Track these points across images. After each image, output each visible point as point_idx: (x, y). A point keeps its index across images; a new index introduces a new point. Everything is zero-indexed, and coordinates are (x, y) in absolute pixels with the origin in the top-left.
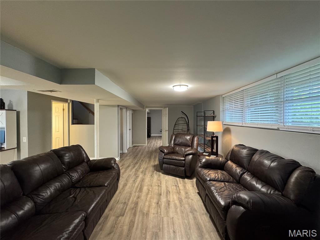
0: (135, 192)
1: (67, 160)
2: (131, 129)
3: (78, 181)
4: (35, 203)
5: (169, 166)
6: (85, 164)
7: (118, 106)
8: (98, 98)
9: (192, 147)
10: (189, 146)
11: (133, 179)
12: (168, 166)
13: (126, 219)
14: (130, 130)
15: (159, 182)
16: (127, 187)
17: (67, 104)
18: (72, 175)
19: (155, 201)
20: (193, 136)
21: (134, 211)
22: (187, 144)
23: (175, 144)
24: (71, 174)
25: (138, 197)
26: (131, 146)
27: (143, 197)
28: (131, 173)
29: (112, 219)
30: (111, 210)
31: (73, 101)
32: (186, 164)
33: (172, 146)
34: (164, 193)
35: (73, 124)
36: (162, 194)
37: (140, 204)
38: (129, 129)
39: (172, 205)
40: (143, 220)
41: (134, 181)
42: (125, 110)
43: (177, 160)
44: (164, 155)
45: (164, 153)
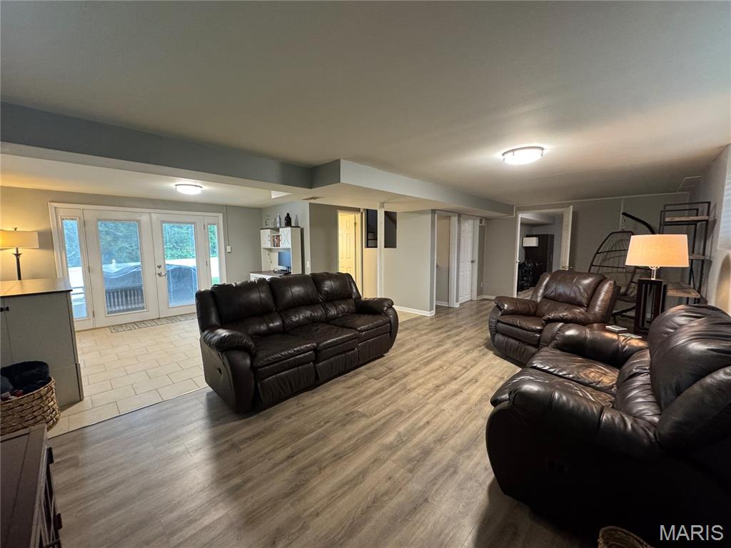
0: (417, 363)
1: (326, 289)
2: (477, 261)
3: (334, 318)
4: (283, 322)
5: (506, 339)
6: (351, 301)
7: (433, 211)
8: (382, 201)
9: (587, 307)
10: (580, 305)
11: (430, 347)
12: (503, 338)
13: (378, 385)
14: (472, 262)
15: (473, 363)
16: (411, 353)
17: (359, 215)
18: (330, 308)
19: (437, 382)
20: (598, 280)
21: (394, 381)
22: (575, 299)
23: (545, 297)
24: (327, 307)
25: (415, 370)
26: (475, 298)
27: (421, 372)
28: (432, 338)
29: (362, 377)
30: (368, 369)
31: (367, 210)
32: (541, 340)
33: (539, 300)
34: (463, 379)
35: (368, 247)
36: (458, 380)
37: (411, 377)
38: (470, 260)
39: (460, 397)
40: (398, 392)
41: (429, 350)
42: (456, 218)
43: (527, 330)
44: (502, 315)
45: (501, 310)
